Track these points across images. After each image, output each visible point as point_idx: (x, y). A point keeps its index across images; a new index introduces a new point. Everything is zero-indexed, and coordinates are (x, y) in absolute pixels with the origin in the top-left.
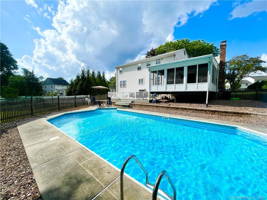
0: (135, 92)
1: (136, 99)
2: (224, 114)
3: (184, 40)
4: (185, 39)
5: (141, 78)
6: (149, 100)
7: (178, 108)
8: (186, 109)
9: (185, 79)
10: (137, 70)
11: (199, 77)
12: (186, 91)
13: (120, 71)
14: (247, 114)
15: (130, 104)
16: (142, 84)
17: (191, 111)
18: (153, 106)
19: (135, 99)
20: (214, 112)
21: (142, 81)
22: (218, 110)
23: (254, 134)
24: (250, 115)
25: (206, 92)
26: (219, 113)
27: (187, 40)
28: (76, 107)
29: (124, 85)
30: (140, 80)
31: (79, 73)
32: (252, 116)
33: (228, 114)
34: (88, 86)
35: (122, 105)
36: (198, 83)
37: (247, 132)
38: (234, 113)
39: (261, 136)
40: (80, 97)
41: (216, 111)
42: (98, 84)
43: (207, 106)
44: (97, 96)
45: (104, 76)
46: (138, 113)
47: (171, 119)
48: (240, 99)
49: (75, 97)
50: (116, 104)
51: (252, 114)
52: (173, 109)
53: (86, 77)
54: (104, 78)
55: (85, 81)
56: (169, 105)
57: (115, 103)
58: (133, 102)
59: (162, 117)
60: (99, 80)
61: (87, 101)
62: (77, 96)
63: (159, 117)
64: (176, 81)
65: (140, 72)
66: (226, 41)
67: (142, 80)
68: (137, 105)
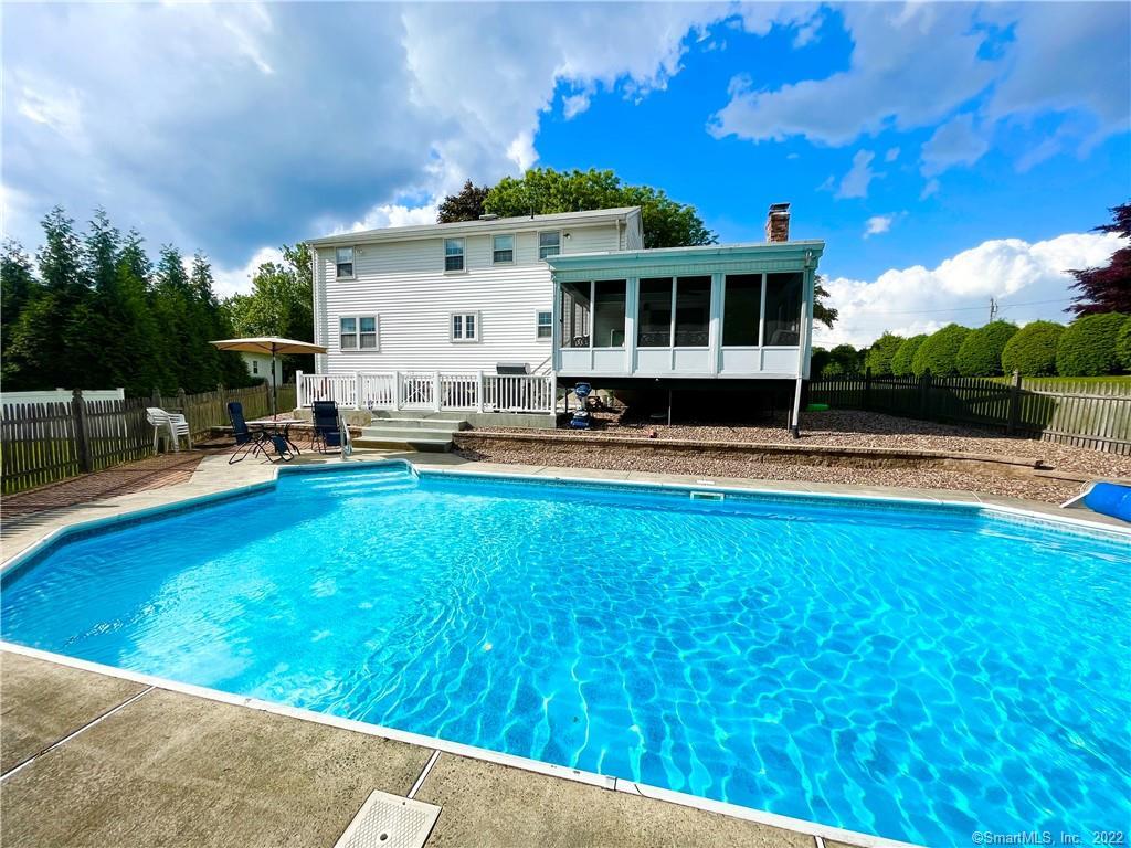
0: (478, 375)
1: (480, 412)
2: (867, 462)
3: (600, 174)
4: (603, 172)
5: (463, 310)
6: (553, 414)
7: (700, 449)
8: (733, 449)
9: (715, 327)
10: (443, 272)
11: (768, 324)
12: (720, 377)
13: (340, 267)
14: (933, 457)
15: (455, 435)
16: (470, 339)
17: (755, 457)
18: (585, 442)
19: (478, 408)
20: (834, 456)
21: (470, 327)
22: (849, 448)
23: (1050, 528)
24: (941, 461)
25: (795, 381)
26: (853, 459)
27: (608, 177)
28: (85, 468)
29: (366, 339)
30: (457, 319)
31: (15, 247)
32: (946, 462)
33: (878, 462)
34: (110, 335)
35: (409, 443)
36: (765, 344)
37: (1020, 522)
38: (899, 456)
39: (1078, 529)
40: (108, 403)
41: (842, 453)
42: (177, 325)
43: (797, 437)
44: (215, 397)
45: (203, 285)
46: (557, 481)
47: (731, 497)
48: (833, 406)
49: (77, 404)
50: (363, 438)
51: (945, 458)
52: (681, 453)
53: (84, 278)
54: (207, 295)
55: (78, 302)
56: (655, 436)
57: (359, 433)
58: (466, 426)
59: (688, 491)
60: (183, 303)
61: (164, 429)
62: (89, 396)
63: (672, 493)
64: (676, 335)
65: (457, 280)
66: (787, 205)
67: (470, 319)
68: (500, 439)
